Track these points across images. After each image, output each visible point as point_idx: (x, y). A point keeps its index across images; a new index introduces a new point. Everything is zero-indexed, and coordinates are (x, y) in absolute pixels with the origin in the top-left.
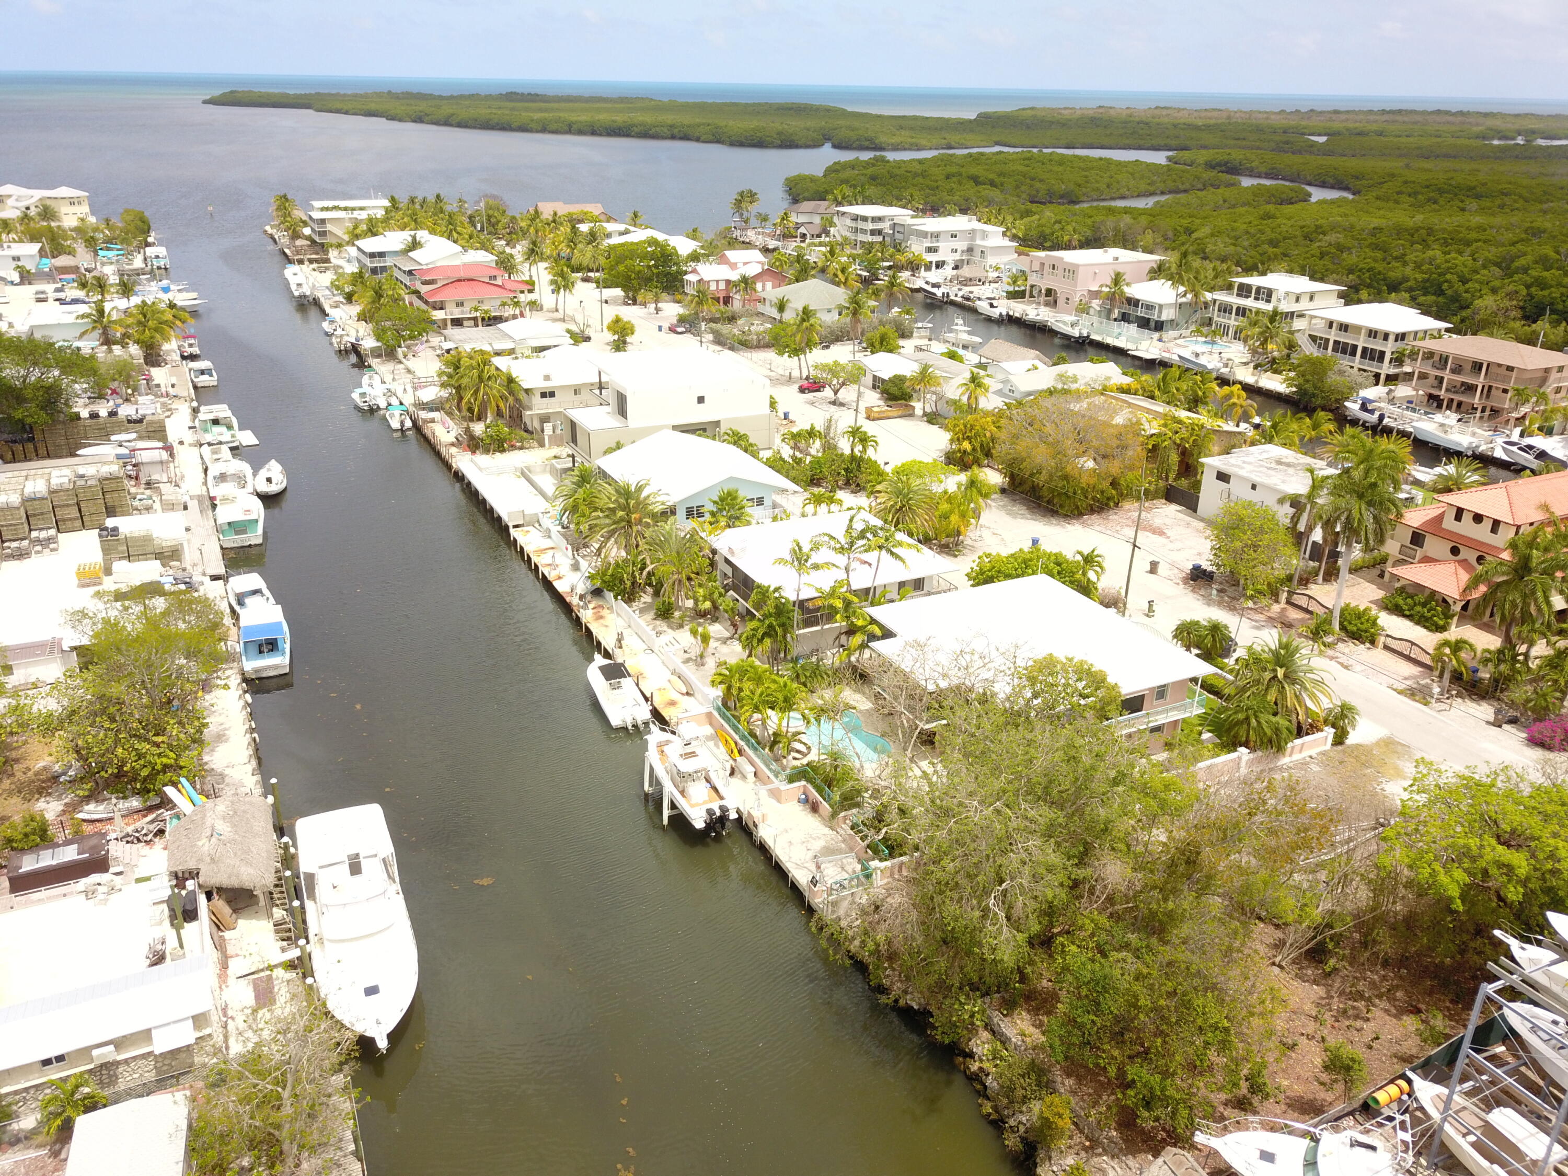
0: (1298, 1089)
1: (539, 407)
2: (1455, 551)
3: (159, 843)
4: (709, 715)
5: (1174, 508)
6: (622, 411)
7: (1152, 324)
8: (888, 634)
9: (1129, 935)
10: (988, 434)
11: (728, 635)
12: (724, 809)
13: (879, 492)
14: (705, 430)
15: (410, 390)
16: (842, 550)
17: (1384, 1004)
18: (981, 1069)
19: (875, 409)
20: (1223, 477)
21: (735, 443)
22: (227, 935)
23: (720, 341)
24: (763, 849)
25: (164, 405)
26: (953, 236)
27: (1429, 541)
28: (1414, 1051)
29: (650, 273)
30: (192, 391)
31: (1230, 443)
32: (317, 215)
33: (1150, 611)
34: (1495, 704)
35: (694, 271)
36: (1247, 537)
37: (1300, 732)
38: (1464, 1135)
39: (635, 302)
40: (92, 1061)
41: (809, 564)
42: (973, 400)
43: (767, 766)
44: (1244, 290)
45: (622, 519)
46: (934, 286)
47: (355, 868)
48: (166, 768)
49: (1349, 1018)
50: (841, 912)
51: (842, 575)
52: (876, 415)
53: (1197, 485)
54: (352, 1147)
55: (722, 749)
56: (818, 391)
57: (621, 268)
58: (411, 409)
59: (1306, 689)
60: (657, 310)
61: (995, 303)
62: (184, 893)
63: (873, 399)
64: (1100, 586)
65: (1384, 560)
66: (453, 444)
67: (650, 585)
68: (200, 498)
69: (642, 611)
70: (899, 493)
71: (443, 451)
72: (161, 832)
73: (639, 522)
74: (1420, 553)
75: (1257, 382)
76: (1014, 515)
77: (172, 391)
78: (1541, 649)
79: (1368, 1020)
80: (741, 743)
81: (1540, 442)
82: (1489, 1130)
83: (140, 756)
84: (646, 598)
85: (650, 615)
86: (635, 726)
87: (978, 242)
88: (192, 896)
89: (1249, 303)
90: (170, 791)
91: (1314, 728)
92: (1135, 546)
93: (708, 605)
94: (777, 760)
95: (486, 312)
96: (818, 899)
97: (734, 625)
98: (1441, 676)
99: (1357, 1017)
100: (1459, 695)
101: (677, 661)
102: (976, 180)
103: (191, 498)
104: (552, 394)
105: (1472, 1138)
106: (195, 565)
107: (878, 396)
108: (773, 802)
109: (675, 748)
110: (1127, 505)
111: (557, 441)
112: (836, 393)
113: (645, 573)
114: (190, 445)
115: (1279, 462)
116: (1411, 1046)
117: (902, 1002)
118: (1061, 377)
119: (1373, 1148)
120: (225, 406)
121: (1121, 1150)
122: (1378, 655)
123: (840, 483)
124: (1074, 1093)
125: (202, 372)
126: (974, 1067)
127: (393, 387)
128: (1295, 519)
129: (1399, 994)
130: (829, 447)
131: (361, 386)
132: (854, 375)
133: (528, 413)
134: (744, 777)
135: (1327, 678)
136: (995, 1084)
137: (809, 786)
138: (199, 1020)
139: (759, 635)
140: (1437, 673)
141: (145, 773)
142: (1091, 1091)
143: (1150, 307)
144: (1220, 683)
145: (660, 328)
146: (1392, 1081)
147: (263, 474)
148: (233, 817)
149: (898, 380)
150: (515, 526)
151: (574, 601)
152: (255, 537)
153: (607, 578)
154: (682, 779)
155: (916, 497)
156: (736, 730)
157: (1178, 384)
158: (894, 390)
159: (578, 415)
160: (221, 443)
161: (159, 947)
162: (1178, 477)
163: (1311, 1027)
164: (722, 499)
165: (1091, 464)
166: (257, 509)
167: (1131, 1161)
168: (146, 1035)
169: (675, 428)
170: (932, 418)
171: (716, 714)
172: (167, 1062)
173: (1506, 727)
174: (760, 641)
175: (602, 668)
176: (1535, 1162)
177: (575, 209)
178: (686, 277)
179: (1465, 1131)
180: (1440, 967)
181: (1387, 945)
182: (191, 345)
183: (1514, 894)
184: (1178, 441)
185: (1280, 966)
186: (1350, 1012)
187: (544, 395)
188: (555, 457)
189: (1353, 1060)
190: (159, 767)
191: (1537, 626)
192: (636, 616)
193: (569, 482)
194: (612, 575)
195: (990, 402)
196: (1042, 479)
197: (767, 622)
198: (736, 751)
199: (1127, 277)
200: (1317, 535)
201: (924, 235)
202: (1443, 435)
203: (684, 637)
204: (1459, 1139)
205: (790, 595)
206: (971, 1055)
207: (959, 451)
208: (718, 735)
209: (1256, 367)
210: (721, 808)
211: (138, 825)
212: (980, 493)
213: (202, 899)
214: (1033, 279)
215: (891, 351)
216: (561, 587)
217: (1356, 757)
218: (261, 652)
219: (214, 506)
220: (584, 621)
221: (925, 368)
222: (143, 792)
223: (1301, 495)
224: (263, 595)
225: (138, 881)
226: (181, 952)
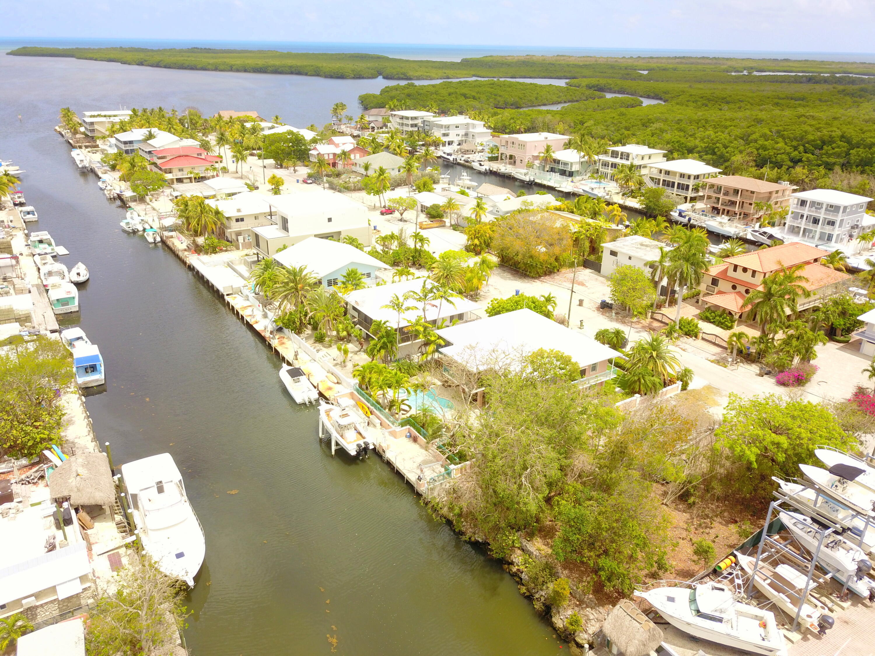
0: (681, 566)
1: (235, 227)
2: (734, 287)
3: (41, 483)
4: (352, 394)
5: (588, 271)
6: (285, 227)
7: (567, 173)
8: (448, 344)
9: (593, 493)
10: (488, 235)
11: (357, 349)
12: (366, 444)
13: (434, 268)
14: (332, 236)
15: (157, 220)
16: (420, 300)
17: (719, 519)
18: (518, 570)
19: (424, 223)
20: (613, 253)
21: (350, 244)
22: (89, 532)
23: (332, 187)
24: (389, 464)
25: (7, 233)
26: (457, 127)
27: (721, 283)
28: (735, 542)
29: (289, 150)
30: (24, 224)
31: (615, 236)
32: (89, 120)
33: (581, 325)
34: (759, 365)
35: (315, 149)
36: (630, 284)
37: (665, 385)
38: (765, 580)
39: (281, 167)
40: (22, 606)
41: (403, 307)
42: (478, 216)
43: (388, 419)
44: (615, 154)
45: (292, 288)
46: (448, 154)
47: (160, 490)
48: (42, 440)
49: (702, 528)
50: (436, 494)
51: (421, 313)
52: (425, 227)
53: (600, 259)
54: (179, 641)
55: (361, 412)
56: (391, 214)
57: (273, 148)
58: (159, 231)
59: (666, 362)
60: (295, 171)
61: (482, 163)
62: (62, 510)
63: (423, 218)
64: (555, 313)
65: (698, 294)
66: (185, 250)
67: (309, 324)
68: (37, 286)
69: (307, 338)
70: (445, 269)
71: (181, 254)
72: (42, 477)
73: (302, 289)
74: (716, 289)
75: (624, 203)
76: (505, 279)
77: (11, 225)
78: (780, 336)
79: (712, 528)
80: (372, 408)
81: (769, 230)
82: (776, 575)
83: (27, 434)
84: (308, 331)
85: (312, 341)
86: (310, 402)
87: (471, 130)
88: (67, 511)
89: (618, 161)
90: (47, 453)
91: (671, 382)
92: (572, 291)
93: (345, 333)
94: (392, 415)
95: (197, 174)
96: (422, 488)
97: (361, 344)
98: (732, 352)
99: (706, 527)
100: (742, 362)
101: (330, 365)
102: (465, 96)
103: (33, 286)
104: (242, 220)
105: (769, 581)
106: (40, 324)
107: (425, 216)
108: (392, 438)
109: (336, 412)
110: (563, 270)
111: (248, 246)
112: (401, 214)
113: (308, 318)
114: (27, 256)
115: (642, 245)
116: (734, 539)
117: (473, 539)
118: (524, 203)
119: (723, 590)
120: (46, 232)
121: (596, 604)
122: (699, 343)
123: (410, 264)
124: (568, 577)
125: (29, 213)
126: (514, 569)
127: (146, 218)
128: (653, 274)
129: (726, 514)
130: (402, 244)
131: (126, 218)
132: (411, 205)
133: (229, 230)
134: (375, 426)
135: (677, 356)
136: (526, 577)
137: (412, 428)
138: (83, 579)
139: (378, 348)
140: (729, 351)
141: (30, 443)
142: (577, 576)
143: (566, 164)
144: (622, 362)
145: (298, 181)
146: (727, 557)
147: (75, 271)
148: (87, 465)
149: (435, 207)
150: (228, 295)
151: (267, 335)
152: (74, 307)
153: (285, 321)
154: (341, 428)
155: (455, 270)
156: (368, 400)
157: (586, 205)
158: (433, 213)
159: (259, 230)
160: (46, 254)
161: (52, 541)
162: (589, 254)
163: (684, 534)
164: (349, 275)
165: (544, 250)
166: (74, 291)
167: (601, 609)
168: (53, 589)
169: (316, 236)
170: (455, 227)
171: (356, 393)
172: (65, 604)
173: (766, 377)
174: (379, 351)
175: (289, 371)
176: (801, 590)
177: (242, 114)
178: (310, 152)
179: (765, 578)
180: (744, 499)
181: (718, 489)
182: (19, 197)
183: (781, 457)
184: (588, 235)
185: (666, 505)
186: (703, 525)
187: (237, 220)
188: (246, 255)
189: (709, 547)
190: (38, 440)
191: (778, 323)
192: (304, 341)
193: (258, 269)
194: (288, 320)
195: (487, 218)
196: (519, 258)
197: (382, 341)
198: (369, 412)
199: (553, 148)
200: (665, 282)
201: (441, 126)
202: (721, 228)
203: (334, 352)
204: (761, 582)
205: (393, 324)
206: (512, 563)
207: (473, 245)
208: (358, 404)
209: (623, 195)
210: (364, 443)
211: (28, 474)
212: (488, 267)
213: (73, 512)
214: (502, 150)
215: (429, 191)
216: (258, 327)
217: (693, 396)
218: (87, 372)
219: (47, 291)
220: (273, 346)
221: (451, 200)
222: (29, 455)
223: (656, 261)
224: (83, 340)
225: (32, 505)
226: (66, 543)
